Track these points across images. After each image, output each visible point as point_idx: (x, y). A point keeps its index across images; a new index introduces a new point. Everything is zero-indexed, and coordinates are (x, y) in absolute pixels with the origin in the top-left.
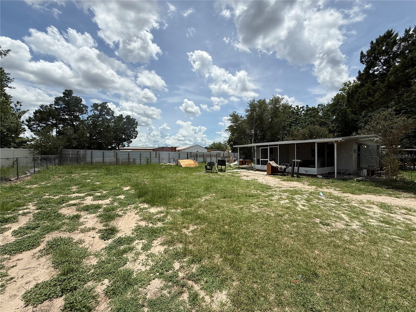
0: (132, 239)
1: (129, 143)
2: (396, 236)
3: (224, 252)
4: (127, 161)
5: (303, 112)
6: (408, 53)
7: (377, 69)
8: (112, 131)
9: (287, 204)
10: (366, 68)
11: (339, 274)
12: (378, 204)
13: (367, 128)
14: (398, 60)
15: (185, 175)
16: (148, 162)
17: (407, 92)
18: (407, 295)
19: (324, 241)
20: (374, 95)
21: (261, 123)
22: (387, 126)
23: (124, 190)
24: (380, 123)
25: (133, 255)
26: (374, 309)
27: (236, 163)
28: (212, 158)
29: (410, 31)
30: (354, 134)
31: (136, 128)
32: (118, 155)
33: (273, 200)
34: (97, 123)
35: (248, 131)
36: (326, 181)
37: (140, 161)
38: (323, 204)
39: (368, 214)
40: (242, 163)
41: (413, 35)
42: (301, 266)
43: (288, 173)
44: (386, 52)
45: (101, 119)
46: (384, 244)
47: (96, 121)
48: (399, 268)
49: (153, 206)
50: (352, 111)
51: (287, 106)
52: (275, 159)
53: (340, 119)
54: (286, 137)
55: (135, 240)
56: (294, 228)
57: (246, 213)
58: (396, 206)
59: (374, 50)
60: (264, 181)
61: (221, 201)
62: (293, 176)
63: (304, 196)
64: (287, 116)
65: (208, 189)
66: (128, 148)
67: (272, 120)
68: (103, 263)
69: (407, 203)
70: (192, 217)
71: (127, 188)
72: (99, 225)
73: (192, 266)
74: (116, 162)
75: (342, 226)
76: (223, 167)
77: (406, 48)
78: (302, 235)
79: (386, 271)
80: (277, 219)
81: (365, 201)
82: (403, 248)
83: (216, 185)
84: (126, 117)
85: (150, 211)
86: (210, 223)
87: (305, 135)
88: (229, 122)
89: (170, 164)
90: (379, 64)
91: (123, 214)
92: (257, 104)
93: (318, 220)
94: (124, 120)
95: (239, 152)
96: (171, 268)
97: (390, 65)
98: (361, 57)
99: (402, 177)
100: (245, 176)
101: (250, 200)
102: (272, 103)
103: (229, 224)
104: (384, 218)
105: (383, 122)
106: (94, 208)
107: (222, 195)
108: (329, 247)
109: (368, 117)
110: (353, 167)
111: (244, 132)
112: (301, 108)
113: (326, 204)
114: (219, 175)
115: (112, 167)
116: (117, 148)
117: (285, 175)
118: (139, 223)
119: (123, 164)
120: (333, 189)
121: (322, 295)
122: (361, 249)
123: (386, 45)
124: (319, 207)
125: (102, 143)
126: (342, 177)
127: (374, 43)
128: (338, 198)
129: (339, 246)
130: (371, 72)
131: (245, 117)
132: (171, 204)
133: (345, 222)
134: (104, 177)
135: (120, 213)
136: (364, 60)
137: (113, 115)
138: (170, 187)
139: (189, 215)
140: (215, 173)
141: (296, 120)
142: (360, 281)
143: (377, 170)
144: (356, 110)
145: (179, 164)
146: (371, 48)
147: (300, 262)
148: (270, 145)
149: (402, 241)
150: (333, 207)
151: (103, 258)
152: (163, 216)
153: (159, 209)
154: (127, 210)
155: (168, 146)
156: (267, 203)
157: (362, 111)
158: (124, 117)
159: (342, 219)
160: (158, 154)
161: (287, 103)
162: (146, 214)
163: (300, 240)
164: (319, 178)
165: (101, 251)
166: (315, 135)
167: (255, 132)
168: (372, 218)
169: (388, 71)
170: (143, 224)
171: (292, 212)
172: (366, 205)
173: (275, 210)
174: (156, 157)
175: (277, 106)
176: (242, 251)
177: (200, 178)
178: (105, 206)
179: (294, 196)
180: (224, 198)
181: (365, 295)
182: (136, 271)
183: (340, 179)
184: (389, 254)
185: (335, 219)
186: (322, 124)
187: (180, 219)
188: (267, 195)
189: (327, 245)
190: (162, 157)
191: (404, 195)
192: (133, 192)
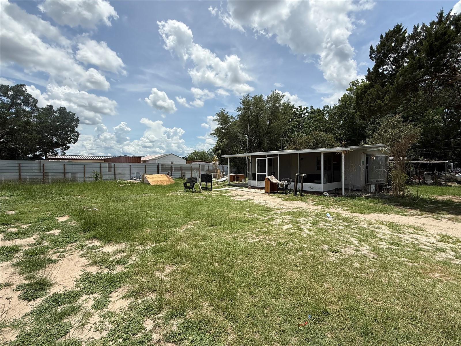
0: (76, 294)
1: (65, 150)
2: (405, 259)
3: (215, 298)
4: (62, 177)
5: (307, 114)
6: (415, 53)
7: (387, 68)
8: (35, 130)
9: (290, 230)
10: (375, 66)
11: (350, 309)
12: (386, 224)
13: (375, 137)
14: (407, 60)
15: (155, 197)
16: (98, 178)
17: (414, 97)
18: (417, 322)
19: (334, 272)
20: (383, 98)
21: (257, 126)
22: (395, 134)
23: (59, 221)
24: (388, 131)
25: (80, 318)
26: (386, 342)
27: (225, 178)
28: (192, 172)
29: (418, 28)
30: (362, 143)
31: (77, 127)
32: (45, 168)
33: (274, 226)
34: (6, 116)
35: (240, 136)
36: (333, 199)
37: (84, 176)
38: (331, 227)
39: (378, 235)
40: (233, 179)
41: (421, 33)
42: (310, 304)
43: (290, 191)
44: (395, 50)
45: (14, 111)
46: (394, 268)
47: (4, 113)
48: (408, 294)
49: (109, 242)
50: (361, 116)
51: (288, 106)
52: (274, 173)
53: (347, 125)
54: (287, 145)
55: (81, 295)
56: (299, 258)
57: (241, 244)
58: (404, 225)
59: (384, 46)
60: (262, 201)
61: (207, 230)
62: (296, 194)
63: (310, 218)
64: (288, 118)
65: (188, 215)
66: (63, 157)
67: (271, 123)
68: (26, 337)
69: (414, 221)
70: (168, 254)
71: (65, 219)
72: (17, 278)
73: (172, 322)
74: (43, 179)
75: (351, 251)
76: (209, 184)
77: (414, 47)
78: (310, 266)
79: (397, 299)
80: (280, 248)
81: (374, 221)
82: (412, 271)
83: (201, 208)
84: (58, 110)
85: (103, 250)
86: (194, 261)
87: (309, 143)
88: (215, 123)
89: (132, 181)
90: (389, 62)
91: (59, 258)
92: (252, 100)
93: (326, 247)
94: (56, 114)
95: (230, 165)
96: (141, 329)
97: (399, 65)
98: (371, 52)
99: (409, 193)
100: (238, 195)
101: (246, 226)
102: (271, 101)
103: (220, 261)
104: (393, 239)
105: (391, 130)
106: (7, 252)
107: (209, 222)
108: (339, 278)
109: (376, 124)
110: (361, 182)
111: (236, 137)
112: (304, 109)
113: (334, 226)
114: (203, 195)
115: (35, 187)
116: (44, 158)
117: (286, 194)
118: (86, 269)
119: (55, 181)
120: (340, 208)
121: (334, 336)
122: (372, 277)
123: (396, 41)
124: (327, 231)
125: (16, 149)
126: (350, 194)
127: (384, 37)
128: (346, 219)
129: (349, 276)
130: (380, 71)
131: (236, 118)
132: (136, 239)
133: (355, 247)
134: (22, 203)
135: (54, 257)
136: (373, 57)
137: (35, 106)
138: (134, 214)
139: (163, 253)
140: (197, 192)
141: (299, 125)
142: (372, 314)
143: (385, 186)
144: (365, 114)
145: (145, 181)
146: (381, 43)
147: (308, 299)
148: (269, 156)
149: (410, 263)
150: (342, 230)
151: (28, 329)
152: (126, 256)
153: (118, 247)
154: (65, 251)
155: (128, 155)
156: (267, 230)
157: (371, 116)
158: (55, 108)
159: (351, 243)
160: (113, 166)
161: (288, 102)
162: (98, 255)
163: (307, 273)
164: (326, 196)
165: (24, 319)
166: (320, 143)
167: (249, 138)
168: (381, 240)
169: (397, 72)
170: (94, 270)
171: (297, 239)
172: (376, 226)
173: (277, 237)
174: (109, 171)
175: (277, 105)
176: (239, 294)
177: (176, 200)
178: (27, 248)
179: (299, 219)
180: (212, 226)
181: (378, 328)
182: (86, 341)
183: (347, 196)
184: (399, 279)
185: (344, 245)
186: (328, 130)
187: (151, 259)
188: (266, 219)
189: (336, 276)
190: (119, 171)
191: (411, 212)
192: (74, 225)
